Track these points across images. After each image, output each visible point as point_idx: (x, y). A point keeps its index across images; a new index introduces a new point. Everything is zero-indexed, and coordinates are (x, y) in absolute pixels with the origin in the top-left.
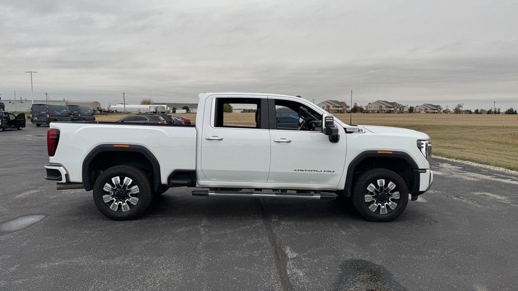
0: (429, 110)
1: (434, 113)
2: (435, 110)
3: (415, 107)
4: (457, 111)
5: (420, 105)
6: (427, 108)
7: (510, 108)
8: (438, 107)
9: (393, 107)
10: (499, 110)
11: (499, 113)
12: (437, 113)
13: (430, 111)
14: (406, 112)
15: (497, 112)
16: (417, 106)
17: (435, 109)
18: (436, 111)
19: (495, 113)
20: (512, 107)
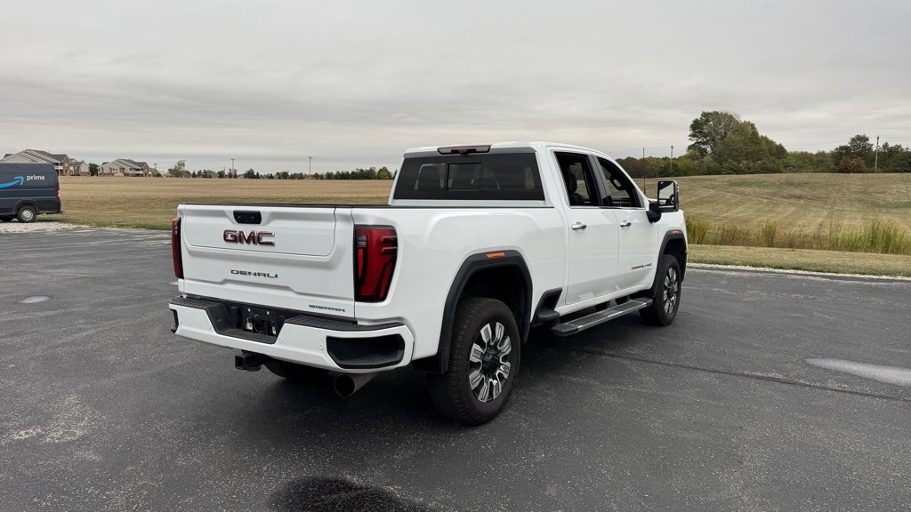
0: (128, 170)
1: (138, 175)
2: (138, 170)
3: (100, 164)
4: (177, 173)
5: (110, 160)
6: (124, 166)
7: (248, 169)
8: (143, 165)
9: (61, 164)
10: (235, 171)
11: (236, 176)
12: (142, 175)
13: (130, 172)
14: (85, 174)
15: (233, 175)
16: (104, 163)
17: (140, 170)
18: (141, 172)
19: (230, 176)
20: (253, 169)
